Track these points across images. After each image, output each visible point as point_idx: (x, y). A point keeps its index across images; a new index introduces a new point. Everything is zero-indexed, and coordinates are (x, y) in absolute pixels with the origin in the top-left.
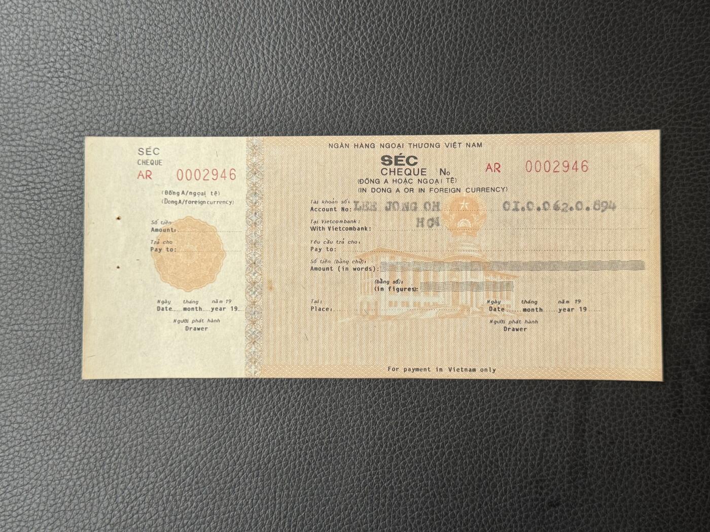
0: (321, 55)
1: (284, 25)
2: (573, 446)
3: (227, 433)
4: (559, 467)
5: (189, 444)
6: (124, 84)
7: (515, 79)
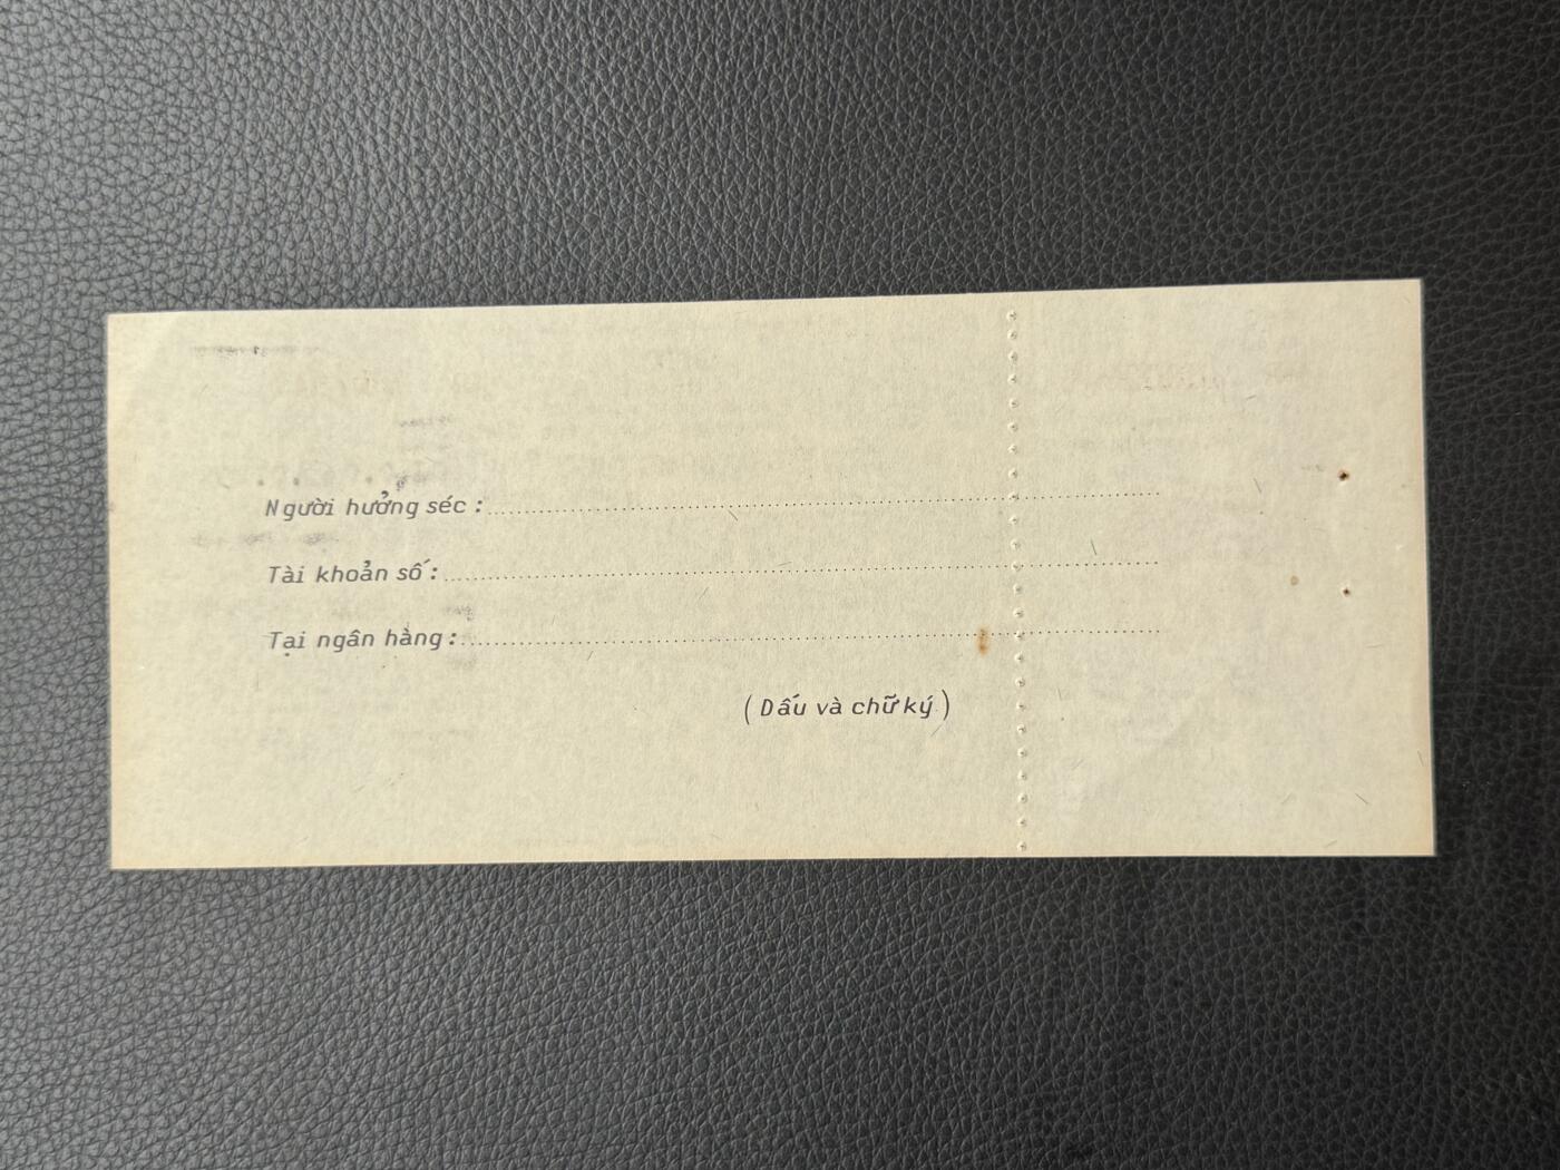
0: (508, 141)
1: (419, 76)
2: (1118, 1016)
3: (327, 1019)
4: (1088, 1066)
5: (240, 1048)
6: (61, 225)
7: (951, 180)
